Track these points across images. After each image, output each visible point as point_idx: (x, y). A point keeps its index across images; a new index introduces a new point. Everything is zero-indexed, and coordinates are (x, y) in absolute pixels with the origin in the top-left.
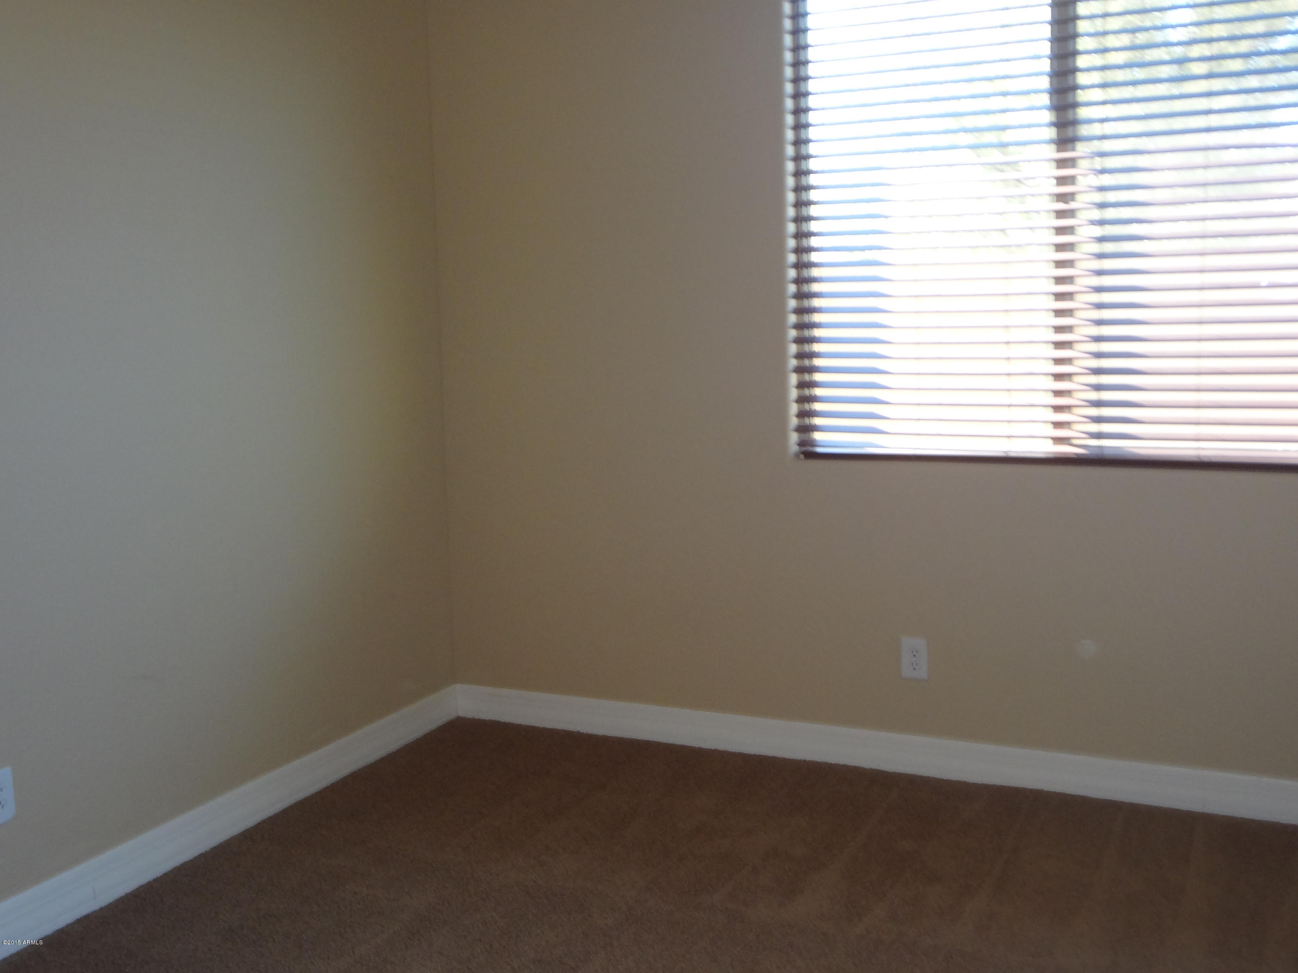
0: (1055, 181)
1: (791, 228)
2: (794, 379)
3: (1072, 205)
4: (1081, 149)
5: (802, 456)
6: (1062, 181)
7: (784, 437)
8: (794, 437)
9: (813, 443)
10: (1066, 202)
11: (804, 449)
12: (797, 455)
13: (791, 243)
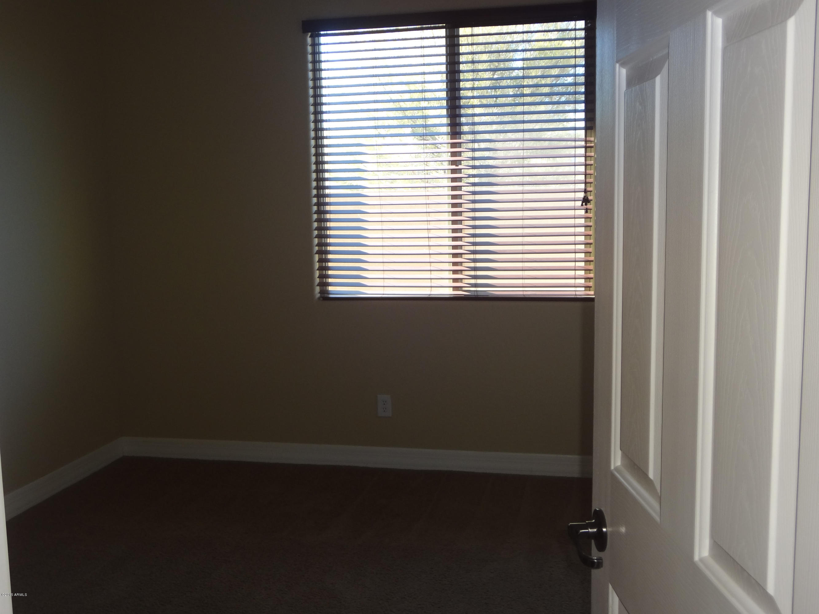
0: (450, 154)
1: (314, 176)
2: (317, 257)
3: (460, 167)
4: (465, 138)
5: (321, 299)
6: (453, 154)
7: (312, 290)
8: (318, 289)
9: (328, 292)
10: (457, 166)
11: (323, 296)
12: (319, 298)
13: (314, 184)
